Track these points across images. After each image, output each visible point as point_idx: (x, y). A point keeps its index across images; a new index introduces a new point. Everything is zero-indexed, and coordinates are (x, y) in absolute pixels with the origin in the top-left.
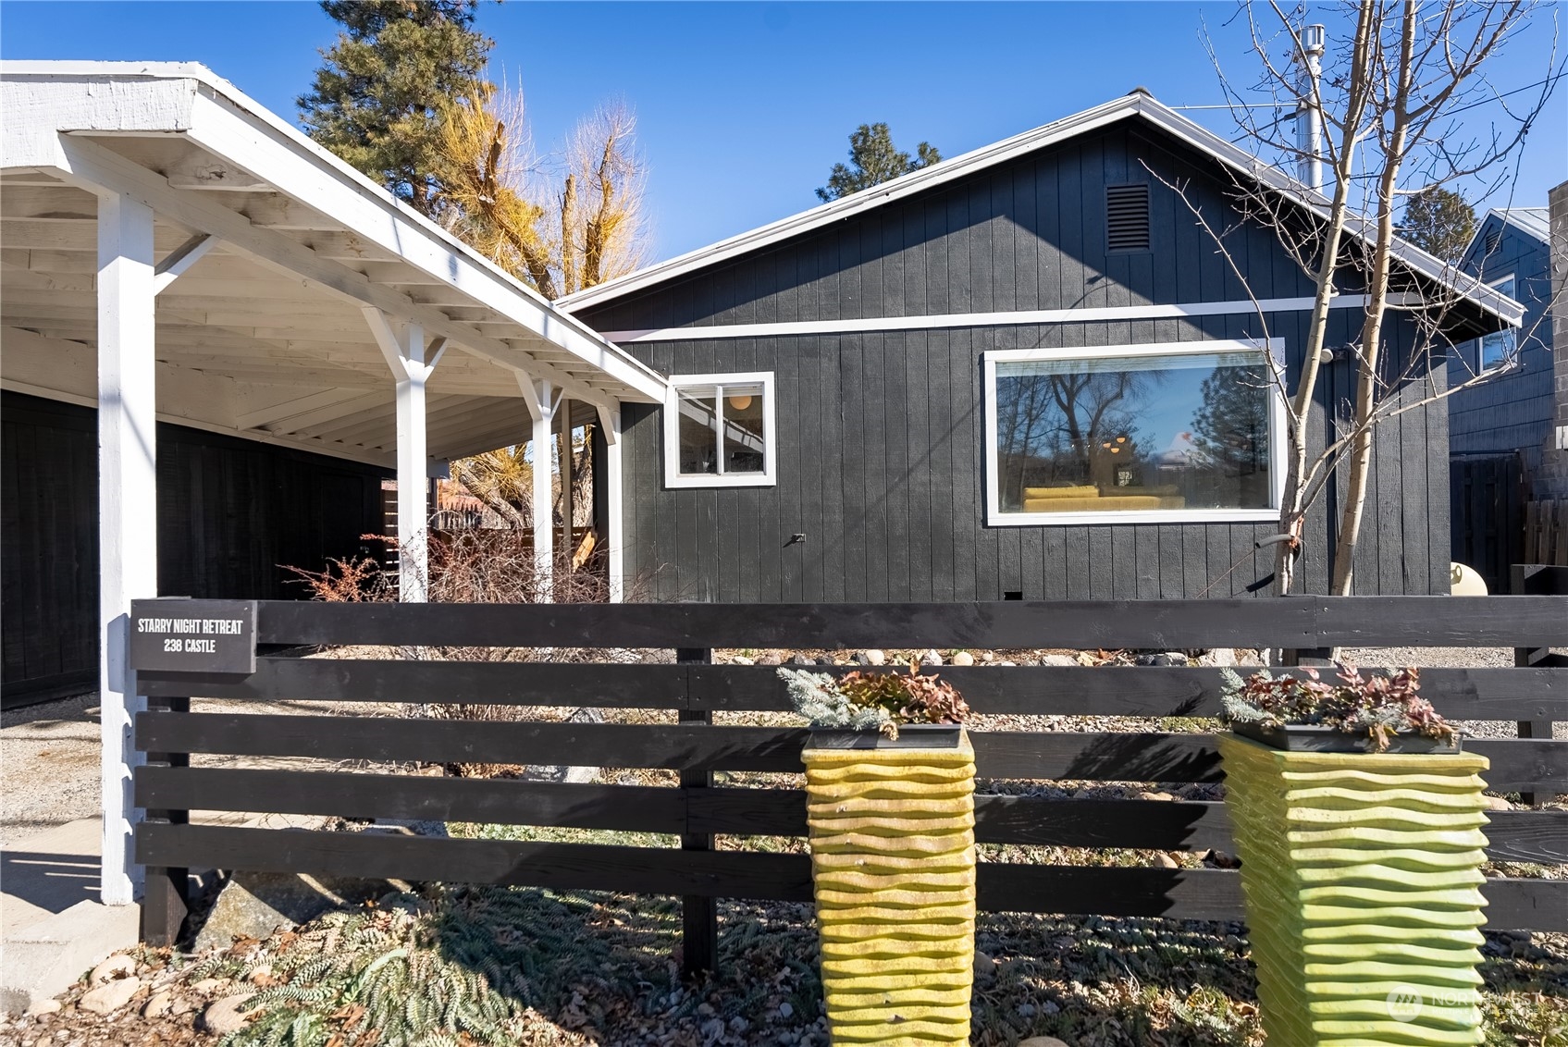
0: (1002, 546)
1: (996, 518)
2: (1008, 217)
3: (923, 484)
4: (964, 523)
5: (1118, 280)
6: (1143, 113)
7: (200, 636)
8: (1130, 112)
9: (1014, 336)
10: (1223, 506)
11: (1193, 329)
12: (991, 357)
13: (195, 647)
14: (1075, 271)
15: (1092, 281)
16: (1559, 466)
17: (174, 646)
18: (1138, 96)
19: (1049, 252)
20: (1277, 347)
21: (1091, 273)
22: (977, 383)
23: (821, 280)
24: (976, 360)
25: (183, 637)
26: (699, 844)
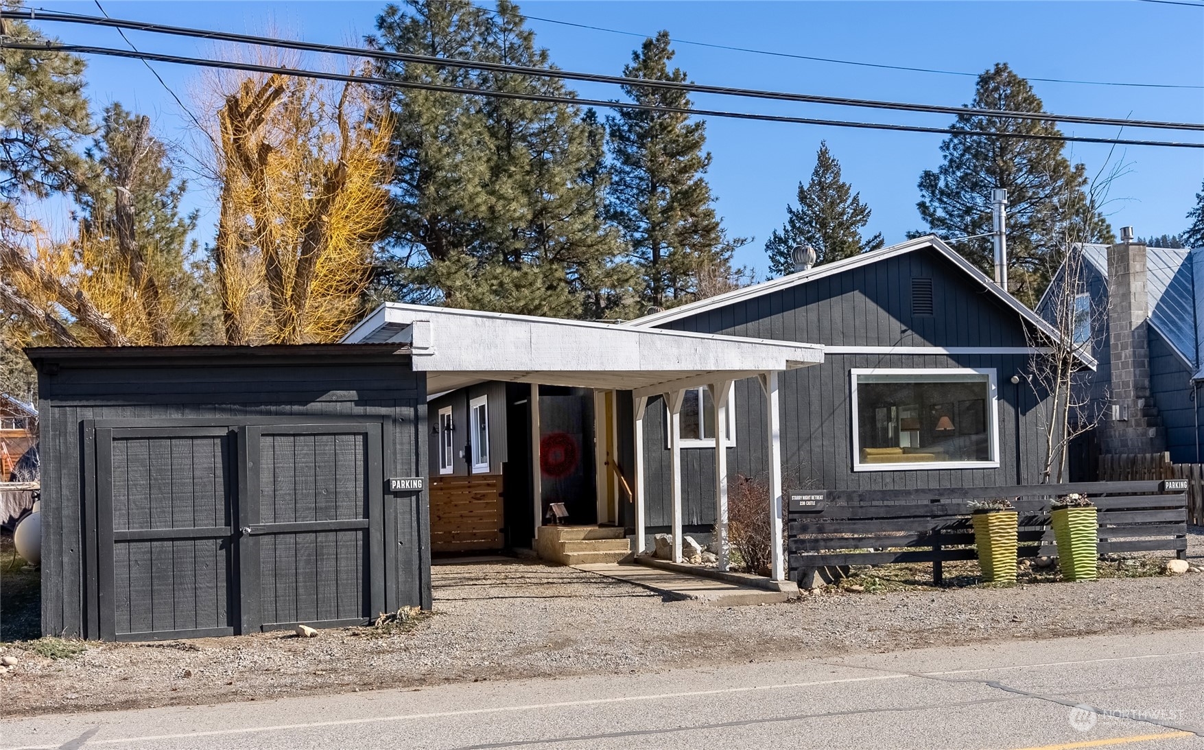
0: (861, 482)
1: (858, 467)
2: (860, 291)
3: (819, 447)
4: (843, 470)
5: (917, 333)
6: (934, 245)
7: (811, 500)
8: (928, 244)
9: (867, 361)
10: (968, 460)
11: (954, 362)
12: (855, 372)
13: (809, 503)
14: (896, 325)
15: (903, 332)
16: (1115, 431)
17: (804, 503)
18: (932, 237)
19: (883, 313)
20: (992, 373)
21: (904, 328)
22: (847, 387)
23: (760, 320)
24: (847, 373)
25: (806, 501)
26: (937, 548)
